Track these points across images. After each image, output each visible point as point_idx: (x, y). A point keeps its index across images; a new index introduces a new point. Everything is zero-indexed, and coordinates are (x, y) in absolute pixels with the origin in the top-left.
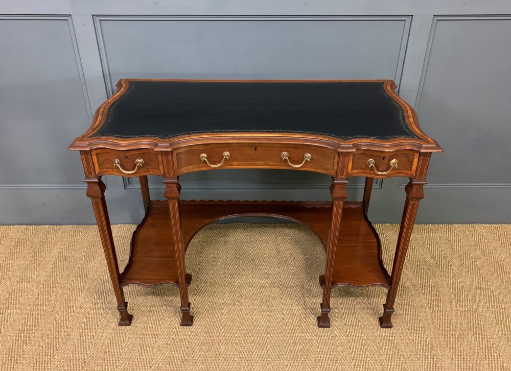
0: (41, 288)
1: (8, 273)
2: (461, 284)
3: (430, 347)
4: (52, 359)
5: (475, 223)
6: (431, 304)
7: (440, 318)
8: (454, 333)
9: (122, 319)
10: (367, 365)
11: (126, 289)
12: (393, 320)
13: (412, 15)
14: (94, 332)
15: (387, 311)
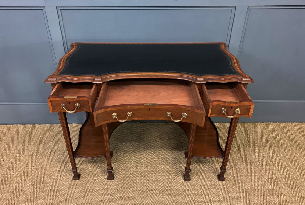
0: (29, 160)
1: (10, 151)
2: (263, 156)
3: (246, 191)
4: (36, 199)
5: (271, 122)
7: (252, 175)
8: (259, 183)
9: (74, 177)
10: (211, 201)
11: (77, 160)
12: (225, 176)
13: (236, 6)
14: (59, 184)
15: (222, 171)
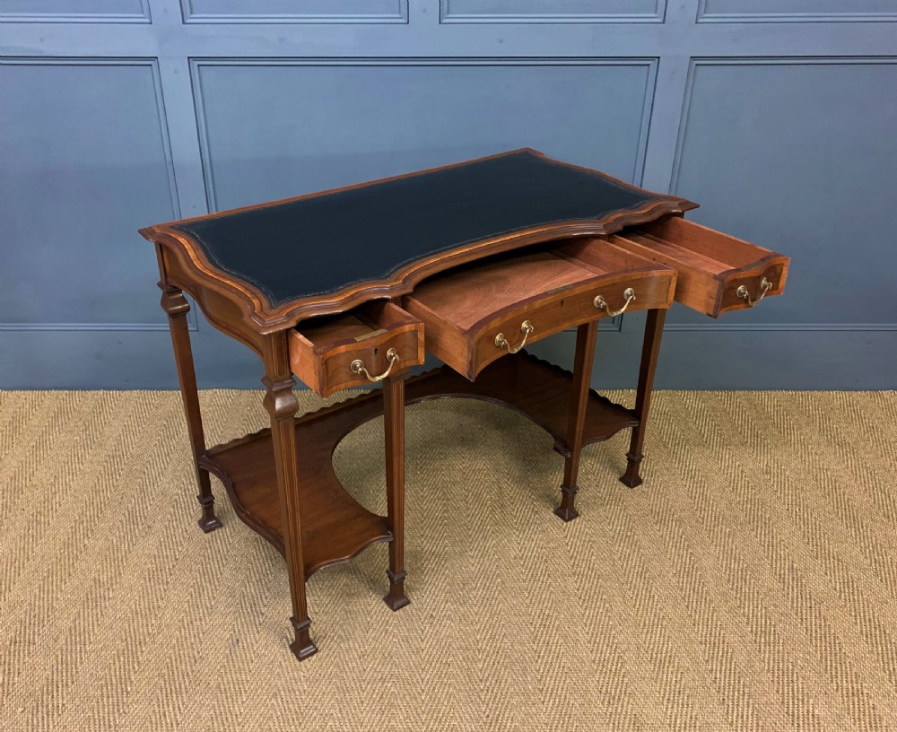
0: (100, 472)
1: (49, 452)
2: (740, 468)
3: (686, 545)
4: (128, 556)
6: (692, 492)
7: (705, 510)
8: (724, 527)
